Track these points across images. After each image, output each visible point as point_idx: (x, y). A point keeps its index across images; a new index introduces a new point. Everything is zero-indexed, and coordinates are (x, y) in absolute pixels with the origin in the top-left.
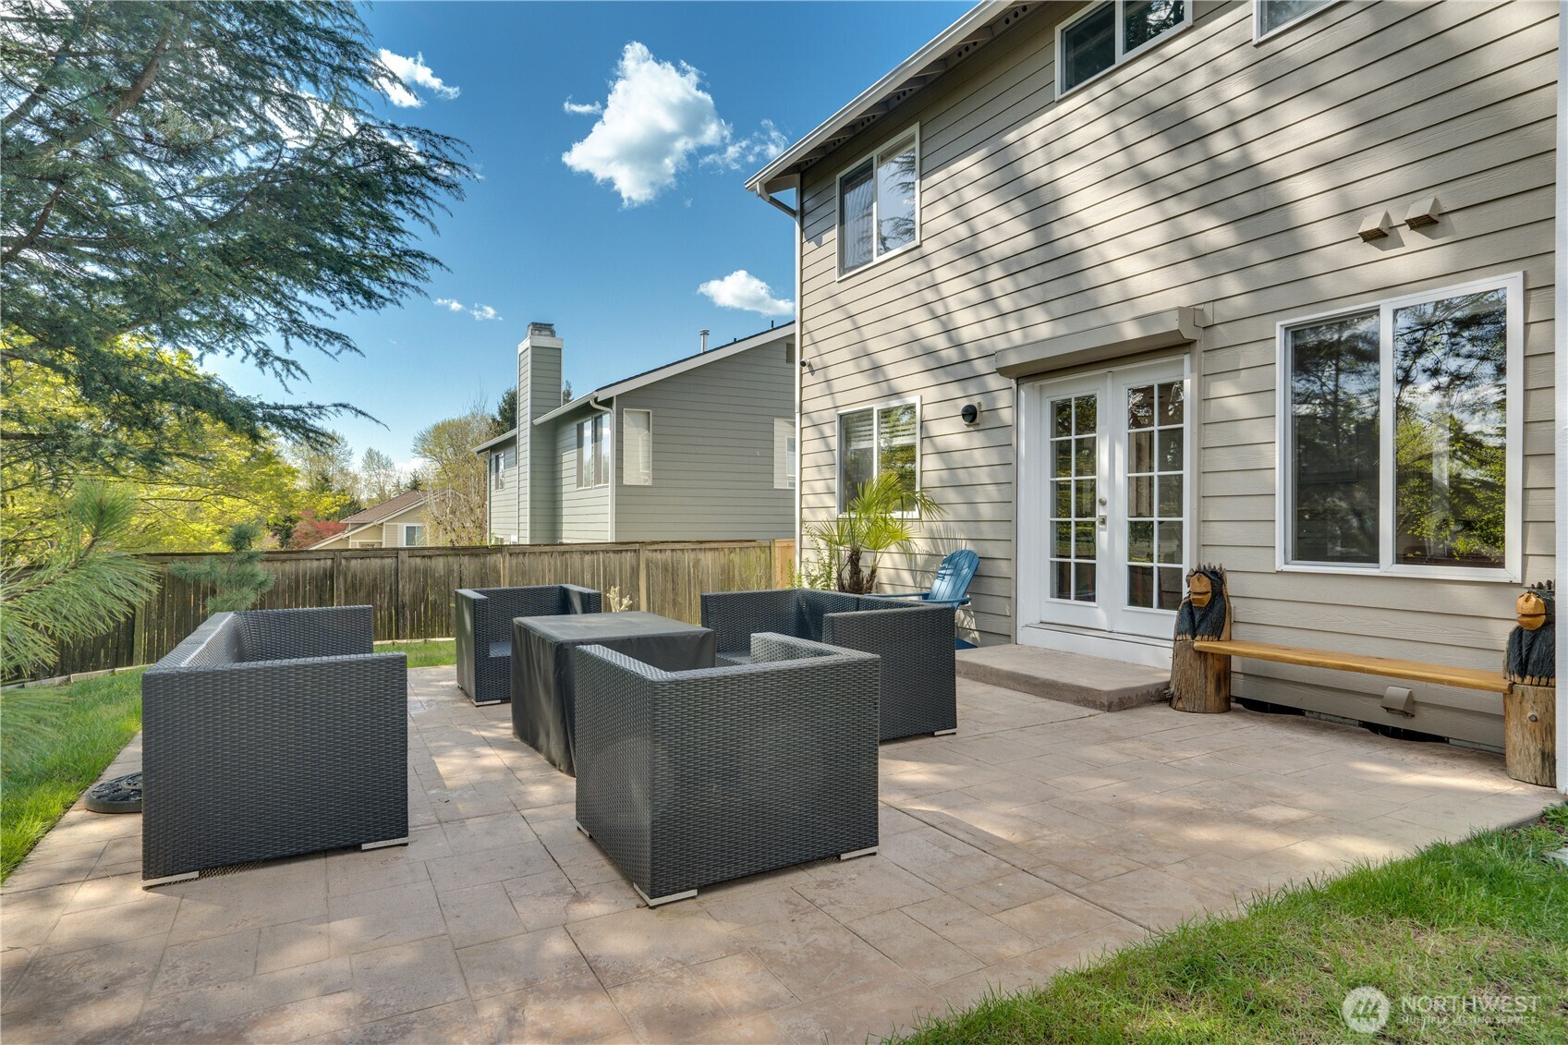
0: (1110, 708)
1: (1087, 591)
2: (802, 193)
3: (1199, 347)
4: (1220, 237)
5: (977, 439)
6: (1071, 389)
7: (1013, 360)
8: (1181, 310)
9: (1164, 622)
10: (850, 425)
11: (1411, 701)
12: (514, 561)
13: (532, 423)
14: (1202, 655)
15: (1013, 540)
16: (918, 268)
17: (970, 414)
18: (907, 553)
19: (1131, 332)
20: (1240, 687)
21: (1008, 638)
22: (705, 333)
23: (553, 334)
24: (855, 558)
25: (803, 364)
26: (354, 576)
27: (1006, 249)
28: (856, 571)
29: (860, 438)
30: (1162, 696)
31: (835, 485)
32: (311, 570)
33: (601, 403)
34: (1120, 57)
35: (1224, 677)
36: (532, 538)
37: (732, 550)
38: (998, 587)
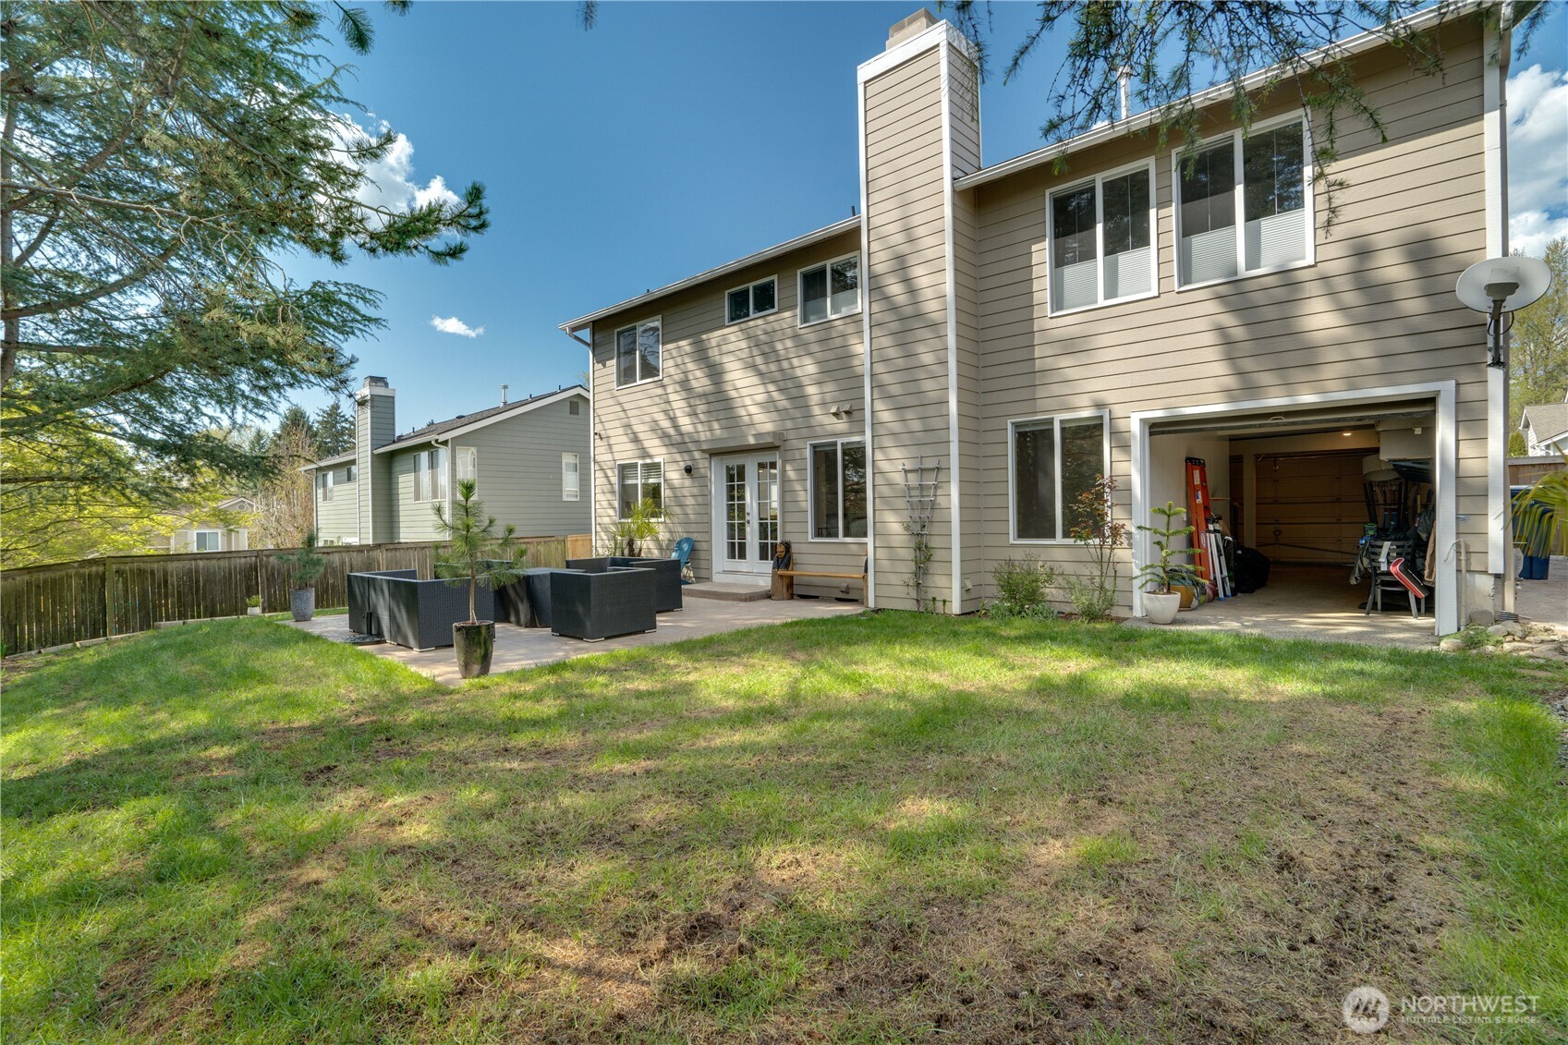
0: (746, 600)
1: (742, 556)
2: (593, 334)
3: (782, 449)
4: (785, 404)
5: (688, 482)
6: (735, 461)
7: (705, 447)
8: (774, 433)
9: (768, 566)
10: (625, 470)
11: (848, 588)
12: (389, 554)
13: (372, 454)
14: (781, 576)
15: (709, 532)
16: (660, 391)
17: (688, 470)
18: (657, 540)
19: (752, 441)
20: (797, 590)
21: (708, 579)
22: (505, 387)
23: (386, 385)
24: (631, 543)
25: (596, 434)
26: (273, 568)
27: (700, 390)
28: (631, 550)
29: (628, 478)
30: (768, 596)
31: (616, 504)
32: (241, 565)
33: (441, 443)
34: (752, 315)
35: (790, 585)
36: (374, 538)
37: (539, 543)
38: (703, 555)
